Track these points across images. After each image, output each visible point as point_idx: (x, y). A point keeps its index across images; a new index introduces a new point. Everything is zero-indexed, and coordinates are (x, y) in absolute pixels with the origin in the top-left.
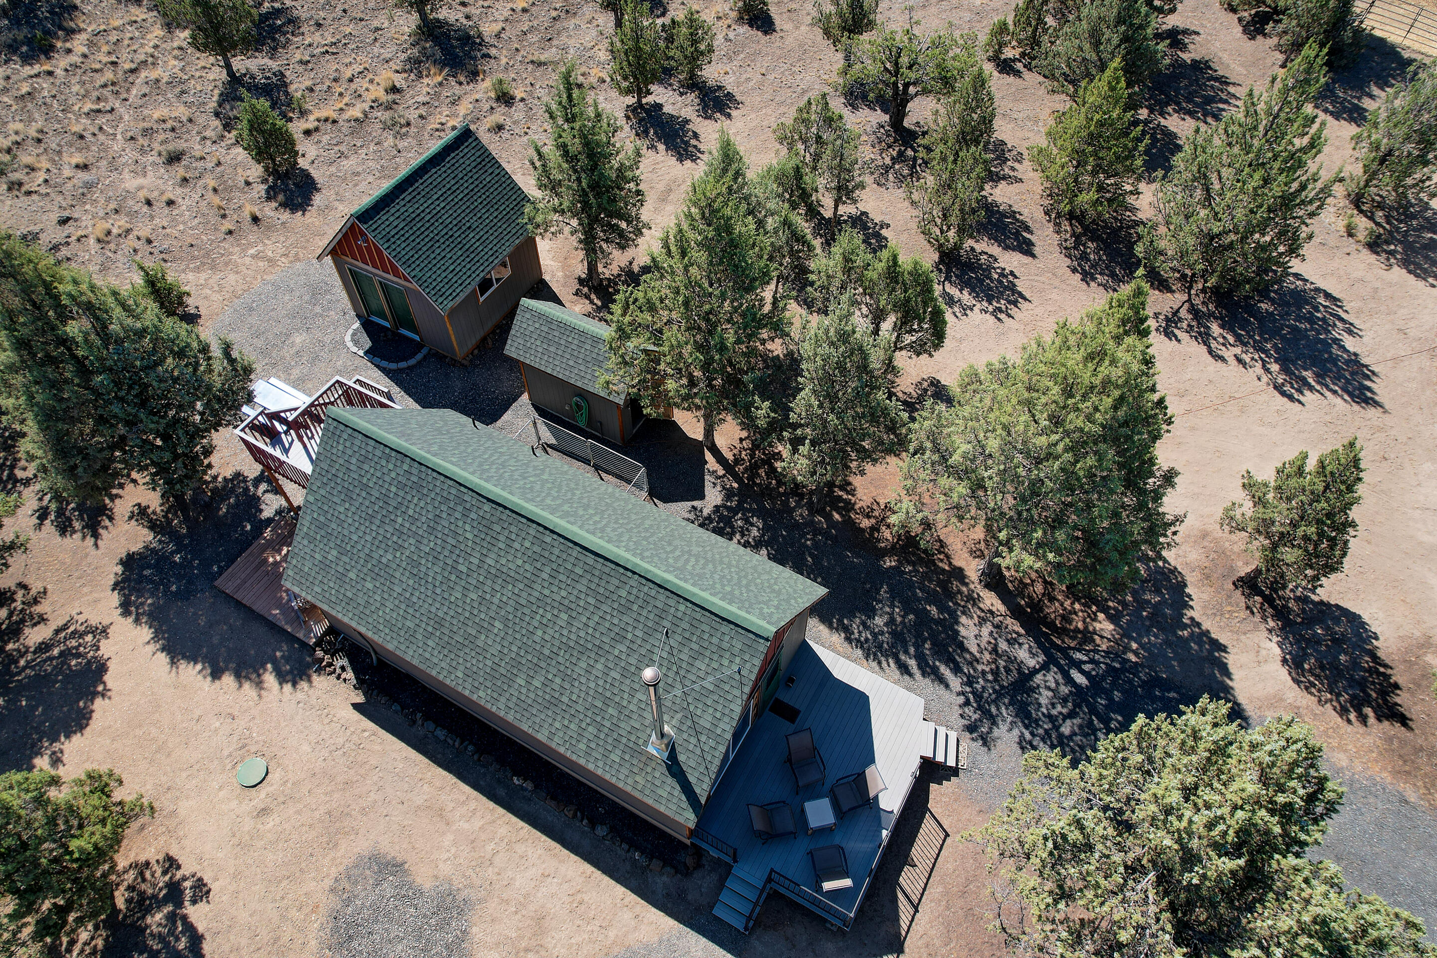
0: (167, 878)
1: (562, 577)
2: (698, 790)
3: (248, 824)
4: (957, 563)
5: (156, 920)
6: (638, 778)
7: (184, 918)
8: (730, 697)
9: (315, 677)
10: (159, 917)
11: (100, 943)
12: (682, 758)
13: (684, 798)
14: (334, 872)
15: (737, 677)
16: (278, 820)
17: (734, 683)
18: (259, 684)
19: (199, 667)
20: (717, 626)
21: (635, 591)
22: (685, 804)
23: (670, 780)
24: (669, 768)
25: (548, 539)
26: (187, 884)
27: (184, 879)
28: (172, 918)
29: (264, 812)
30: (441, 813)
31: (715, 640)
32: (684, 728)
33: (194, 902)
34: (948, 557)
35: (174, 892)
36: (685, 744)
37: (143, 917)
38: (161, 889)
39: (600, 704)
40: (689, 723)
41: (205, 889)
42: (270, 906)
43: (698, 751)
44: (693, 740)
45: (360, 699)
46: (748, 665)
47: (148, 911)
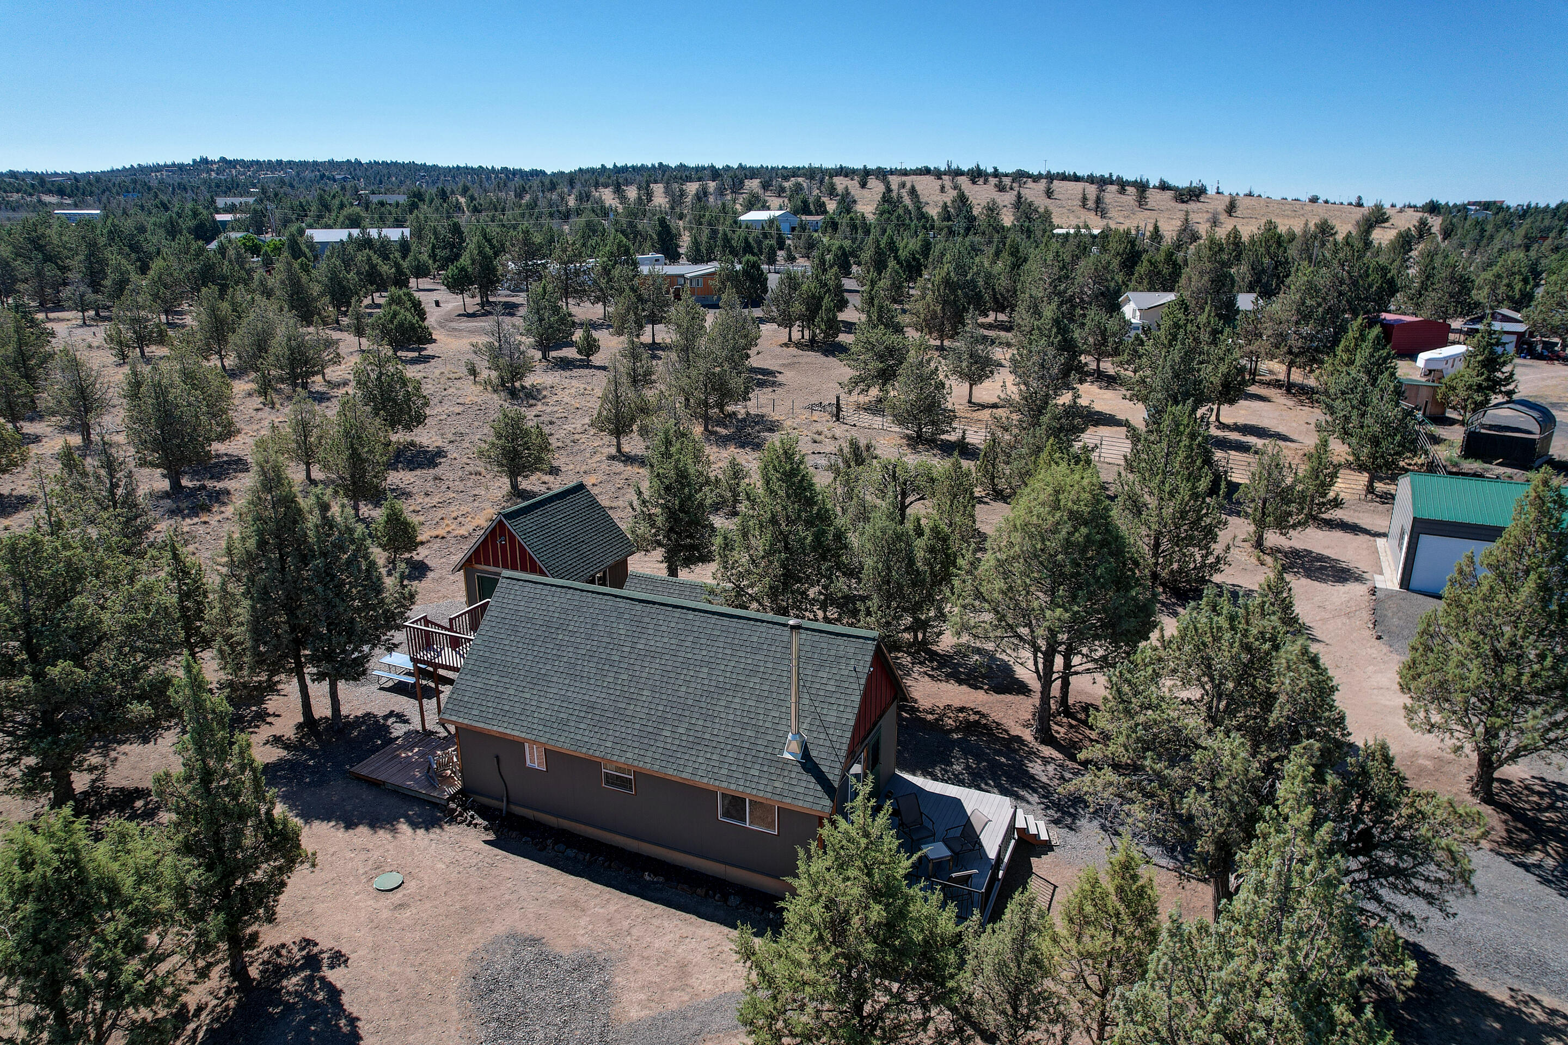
0: (304, 953)
1: (702, 641)
2: (830, 777)
3: (385, 914)
4: (1013, 733)
5: (292, 983)
6: (777, 784)
7: (323, 979)
8: (849, 691)
9: (446, 826)
10: (295, 980)
11: (232, 1003)
12: (813, 754)
13: (819, 788)
14: (471, 947)
15: (854, 674)
16: (414, 911)
17: (851, 680)
18: (394, 831)
19: (333, 823)
20: (833, 641)
21: (764, 635)
22: (821, 793)
23: (807, 777)
24: (804, 766)
25: (691, 617)
26: (325, 955)
27: (322, 952)
28: (310, 980)
29: (401, 906)
30: (575, 904)
31: (833, 653)
32: (814, 728)
33: (332, 967)
34: (1006, 731)
35: (313, 962)
36: (816, 741)
37: (280, 981)
38: (298, 961)
39: (738, 731)
40: (818, 723)
41: (343, 959)
42: (409, 970)
43: (828, 743)
44: (823, 736)
45: (491, 837)
46: (862, 663)
47: (286, 975)
